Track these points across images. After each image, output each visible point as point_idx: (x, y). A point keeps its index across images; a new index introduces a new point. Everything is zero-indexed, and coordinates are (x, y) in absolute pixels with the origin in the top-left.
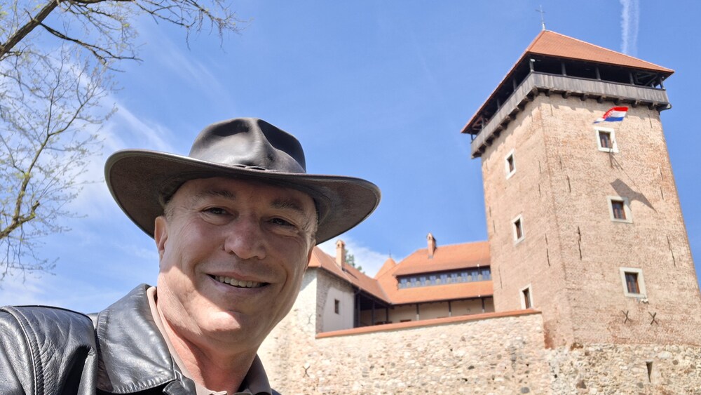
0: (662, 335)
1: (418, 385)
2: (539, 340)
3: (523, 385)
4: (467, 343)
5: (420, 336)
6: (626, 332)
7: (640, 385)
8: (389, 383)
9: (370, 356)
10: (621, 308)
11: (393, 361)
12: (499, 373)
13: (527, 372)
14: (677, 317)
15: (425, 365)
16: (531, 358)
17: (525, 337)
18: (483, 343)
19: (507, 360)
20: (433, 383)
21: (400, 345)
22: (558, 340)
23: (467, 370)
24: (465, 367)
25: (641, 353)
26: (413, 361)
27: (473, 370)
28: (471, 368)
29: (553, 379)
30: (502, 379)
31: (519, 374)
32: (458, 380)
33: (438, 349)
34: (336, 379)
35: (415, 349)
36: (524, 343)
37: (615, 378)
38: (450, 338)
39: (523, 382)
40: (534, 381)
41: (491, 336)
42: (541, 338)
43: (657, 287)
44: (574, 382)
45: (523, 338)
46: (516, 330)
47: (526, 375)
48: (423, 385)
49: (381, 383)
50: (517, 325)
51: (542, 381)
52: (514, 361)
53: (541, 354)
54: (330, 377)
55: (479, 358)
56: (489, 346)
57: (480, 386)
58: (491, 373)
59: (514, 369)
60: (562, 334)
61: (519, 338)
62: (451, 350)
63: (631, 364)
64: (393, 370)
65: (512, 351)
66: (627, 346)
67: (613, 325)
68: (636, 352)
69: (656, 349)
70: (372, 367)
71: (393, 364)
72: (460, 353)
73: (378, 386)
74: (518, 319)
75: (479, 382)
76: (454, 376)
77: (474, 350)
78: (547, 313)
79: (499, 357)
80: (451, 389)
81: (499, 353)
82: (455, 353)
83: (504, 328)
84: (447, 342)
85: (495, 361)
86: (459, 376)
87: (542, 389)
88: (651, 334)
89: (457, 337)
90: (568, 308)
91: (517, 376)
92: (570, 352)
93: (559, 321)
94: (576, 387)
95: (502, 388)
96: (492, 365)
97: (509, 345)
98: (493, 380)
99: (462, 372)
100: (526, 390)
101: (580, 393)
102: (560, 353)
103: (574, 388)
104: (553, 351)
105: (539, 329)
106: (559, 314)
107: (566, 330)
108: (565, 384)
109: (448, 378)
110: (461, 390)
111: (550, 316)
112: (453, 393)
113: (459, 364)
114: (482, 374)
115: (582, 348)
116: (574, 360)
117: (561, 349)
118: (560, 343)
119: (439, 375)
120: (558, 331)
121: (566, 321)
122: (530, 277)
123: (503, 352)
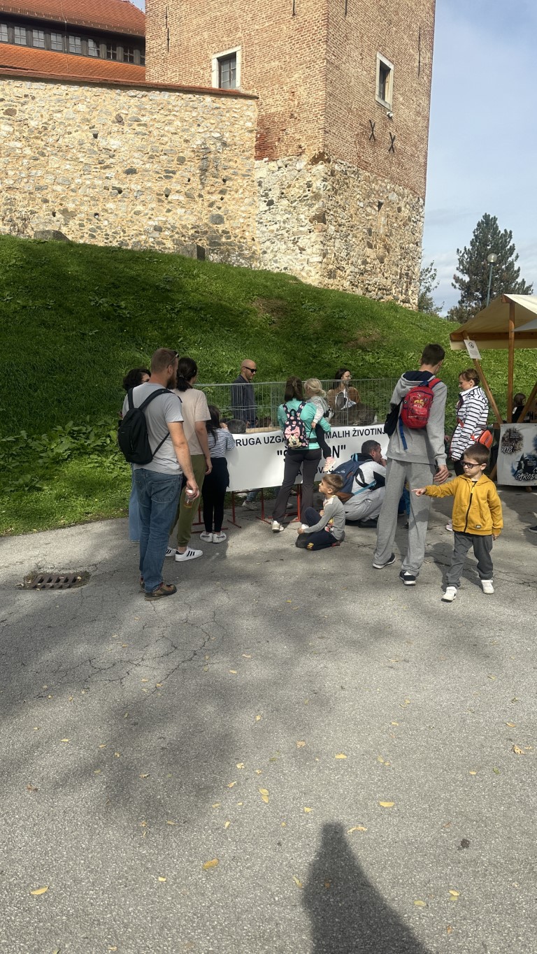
0: (395, 169)
2: (248, 144)
3: (215, 211)
4: (126, 128)
5: (33, 98)
6: (369, 152)
7: (369, 231)
10: (370, 117)
12: (178, 188)
13: (223, 192)
14: (409, 149)
15: (43, 155)
16: (232, 171)
17: (227, 135)
18: (155, 133)
19: (193, 167)
20: (59, 188)
22: (287, 146)
23: (124, 176)
24: (119, 168)
25: (377, 187)
26: (19, 145)
27: (136, 177)
28: (131, 171)
29: (264, 207)
30: (182, 198)
31: (209, 193)
32: (105, 188)
33: (69, 129)
35: (23, 122)
36: (224, 144)
38: (95, 113)
39: (215, 206)
40: (232, 206)
41: (170, 123)
42: (250, 141)
43: (403, 99)
44: (306, 213)
45: (223, 136)
46: (212, 121)
47: (220, 196)
48: (39, 189)
50: (216, 112)
51: (243, 208)
52: (204, 170)
53: (248, 167)
55: (145, 158)
56: (165, 139)
57: (144, 203)
58: (165, 184)
59: (202, 184)
60: (297, 136)
61: (217, 135)
62: (96, 136)
63: (366, 201)
65: (203, 153)
66: (367, 173)
67: (359, 139)
68: (373, 185)
69: (388, 186)
72: (114, 143)
75: (142, 198)
76: (99, 182)
77: (138, 142)
78: (270, 101)
79: (181, 161)
80: (92, 202)
81: (181, 155)
82: (102, 143)
83: (194, 114)
84: (88, 121)
85: (174, 166)
86: (109, 183)
87: (242, 220)
88: (387, 164)
89: (107, 113)
90: (321, 93)
91: (207, 197)
92: (309, 167)
93: (296, 115)
94: (310, 221)
95: (180, 211)
96: (167, 171)
97: (199, 142)
98: (167, 196)
99: (114, 176)
100: (219, 220)
101: (317, 230)
102: (286, 167)
103: (307, 221)
104: (272, 164)
105: (249, 125)
106: (299, 103)
107: (309, 131)
108: (289, 216)
109: (88, 182)
110: (110, 205)
111: (276, 104)
112: (95, 210)
113: (108, 162)
114: (149, 184)
115: (329, 162)
116: (314, 179)
117: (290, 160)
118: (290, 151)
119: (70, 176)
120: (290, 131)
121: (311, 116)
122: (240, 34)
123: (188, 153)
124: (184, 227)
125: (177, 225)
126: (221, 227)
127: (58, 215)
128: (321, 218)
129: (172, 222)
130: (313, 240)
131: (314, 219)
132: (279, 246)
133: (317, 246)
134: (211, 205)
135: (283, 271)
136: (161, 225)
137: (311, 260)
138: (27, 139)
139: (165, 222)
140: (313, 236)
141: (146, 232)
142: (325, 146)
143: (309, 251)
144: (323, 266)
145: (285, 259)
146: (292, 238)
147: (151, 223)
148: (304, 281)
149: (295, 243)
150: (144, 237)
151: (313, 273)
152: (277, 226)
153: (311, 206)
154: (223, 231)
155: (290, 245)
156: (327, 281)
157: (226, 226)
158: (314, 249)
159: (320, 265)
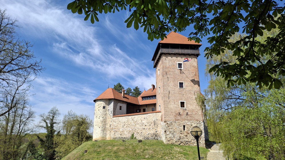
0: (189, 118)
1: (134, 130)
3: (156, 130)
4: (145, 119)
5: (135, 117)
6: (179, 117)
7: (181, 131)
8: (128, 129)
9: (124, 122)
10: (179, 111)
11: (129, 123)
12: (151, 127)
13: (157, 127)
14: (194, 113)
15: (136, 125)
16: (158, 124)
17: (157, 118)
20: (137, 129)
21: (131, 120)
24: (144, 125)
25: (182, 123)
28: (146, 126)
30: (152, 129)
33: (139, 121)
34: (117, 128)
36: (157, 120)
37: (174, 130)
40: (158, 129)
41: (150, 118)
42: (160, 119)
43: (189, 105)
46: (155, 117)
49: (126, 129)
51: (160, 129)
52: (154, 124)
53: (160, 123)
54: (115, 127)
55: (147, 123)
56: (150, 120)
60: (163, 118)
63: (179, 126)
64: (129, 126)
65: (154, 122)
66: (178, 121)
67: (175, 116)
68: (181, 123)
69: (187, 122)
70: (125, 125)
71: (129, 124)
72: (144, 122)
73: (126, 130)
74: (156, 114)
75: (147, 129)
77: (146, 121)
78: (162, 113)
79: (152, 123)
80: (141, 131)
82: (142, 122)
84: (141, 119)
85: (151, 124)
86: (143, 128)
87: (160, 132)
88: (186, 118)
89: (143, 118)
91: (155, 128)
95: (151, 131)
98: (150, 129)
100: (156, 132)
101: (165, 134)
110: (143, 131)
114: (148, 127)
115: (166, 122)
117: (163, 122)
118: (163, 120)
121: (164, 115)
122: (160, 103)
123: (152, 122)
124: (152, 133)
126: (157, 133)
129: (150, 133)
131: (164, 132)
137: (164, 139)
138: (134, 123)
143: (164, 137)
144: (166, 140)
147: (148, 133)
148: (164, 142)
150: (147, 136)
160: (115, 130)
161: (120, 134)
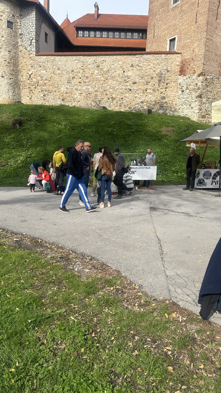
1: (102, 90)
2: (177, 70)
3: (162, 95)
4: (134, 68)
5: (105, 61)
8: (84, 88)
9: (73, 71)
11: (87, 75)
12: (150, 88)
13: (166, 88)
15: (107, 79)
16: (170, 80)
17: (169, 68)
18: (144, 69)
19: (156, 80)
20: (111, 90)
21: (92, 66)
22: (190, 70)
23: (132, 85)
24: (131, 82)
26: (100, 77)
27: (136, 85)
28: (135, 83)
29: (180, 93)
30: (151, 91)
31: (161, 89)
32: (126, 89)
33: (116, 70)
34: (50, 83)
35: (102, 69)
36: (168, 71)
38: (125, 64)
39: (163, 93)
40: (169, 93)
41: (149, 65)
42: (178, 69)
44: (195, 94)
45: (167, 68)
46: (164, 63)
47: (165, 90)
48: (105, 91)
49: (79, 88)
50: (166, 60)
51: (173, 94)
52: (160, 81)
53: (176, 79)
54: (46, 81)
55: (140, 78)
56: (147, 71)
57: (138, 94)
58: (146, 87)
59: (159, 86)
60: (194, 67)
61: (165, 68)
62: (124, 72)
64: (87, 81)
65: (160, 75)
67: (220, 65)
70: (73, 78)
71: (87, 77)
72: (130, 74)
73: (77, 89)
75: (138, 92)
76: (124, 87)
77: (138, 73)
78: (186, 54)
79: (152, 78)
80: (121, 94)
81: (152, 76)
82: (126, 74)
83: (158, 61)
84: (122, 67)
85: (149, 80)
86: (127, 87)
87: (172, 98)
89: (129, 64)
90: (203, 51)
92: (197, 78)
93: (194, 59)
94: (196, 97)
95: (150, 96)
96: (147, 82)
97: (159, 71)
98: (146, 91)
99: (129, 85)
100: (164, 98)
101: (198, 101)
102: (189, 78)
103: (195, 98)
104: (185, 77)
105: (178, 63)
106: (195, 55)
107: (198, 65)
108: (189, 96)
109: (120, 88)
110: (127, 95)
111: (187, 55)
112: (122, 97)
113: (127, 80)
114: (140, 87)
115: (205, 76)
116: (199, 82)
117: (191, 75)
118: (191, 72)
119: (115, 86)
120: (192, 65)
121: (199, 59)
122: (177, 31)
123: (155, 75)
124: (151, 101)
125: (149, 101)
126: (164, 101)
127: (110, 99)
128: (200, 96)
129: (147, 99)
130: (196, 104)
131: (197, 97)
132: (184, 107)
133: (197, 107)
134: (161, 93)
135: (185, 116)
136: (143, 101)
137: (195, 112)
138: (102, 75)
139: (145, 100)
140: (196, 103)
141: (138, 104)
142: (203, 70)
143: (194, 108)
144: (200, 114)
145: (186, 111)
146: (189, 104)
147: (140, 100)
148: (192, 119)
149: (190, 105)
150: (137, 105)
151: (195, 116)
152: (184, 100)
153: (196, 92)
154: (165, 102)
155: (188, 106)
156: (201, 119)
157: (166, 100)
158: (196, 108)
159: (198, 114)
160: (45, 88)
161: (59, 98)
